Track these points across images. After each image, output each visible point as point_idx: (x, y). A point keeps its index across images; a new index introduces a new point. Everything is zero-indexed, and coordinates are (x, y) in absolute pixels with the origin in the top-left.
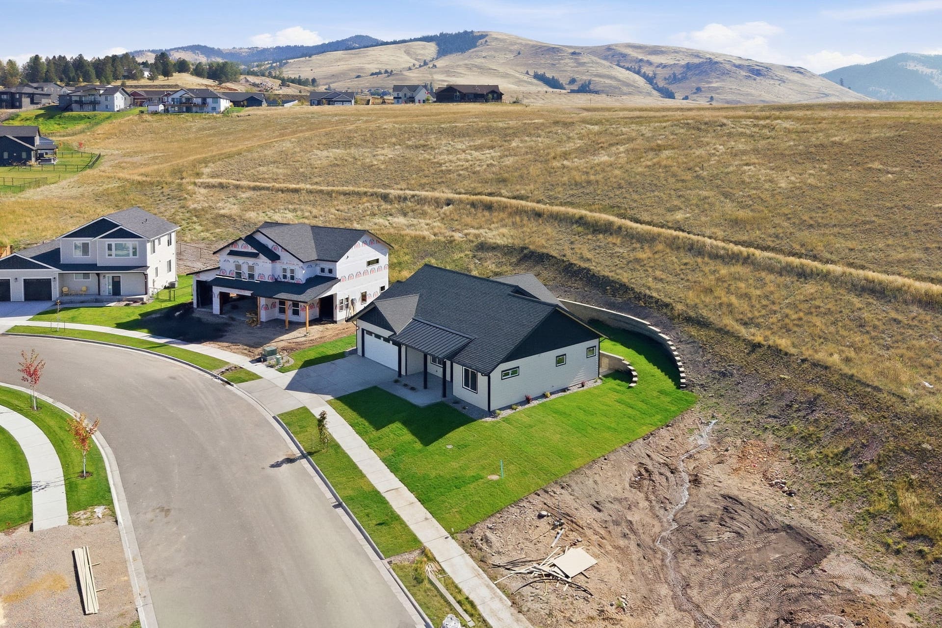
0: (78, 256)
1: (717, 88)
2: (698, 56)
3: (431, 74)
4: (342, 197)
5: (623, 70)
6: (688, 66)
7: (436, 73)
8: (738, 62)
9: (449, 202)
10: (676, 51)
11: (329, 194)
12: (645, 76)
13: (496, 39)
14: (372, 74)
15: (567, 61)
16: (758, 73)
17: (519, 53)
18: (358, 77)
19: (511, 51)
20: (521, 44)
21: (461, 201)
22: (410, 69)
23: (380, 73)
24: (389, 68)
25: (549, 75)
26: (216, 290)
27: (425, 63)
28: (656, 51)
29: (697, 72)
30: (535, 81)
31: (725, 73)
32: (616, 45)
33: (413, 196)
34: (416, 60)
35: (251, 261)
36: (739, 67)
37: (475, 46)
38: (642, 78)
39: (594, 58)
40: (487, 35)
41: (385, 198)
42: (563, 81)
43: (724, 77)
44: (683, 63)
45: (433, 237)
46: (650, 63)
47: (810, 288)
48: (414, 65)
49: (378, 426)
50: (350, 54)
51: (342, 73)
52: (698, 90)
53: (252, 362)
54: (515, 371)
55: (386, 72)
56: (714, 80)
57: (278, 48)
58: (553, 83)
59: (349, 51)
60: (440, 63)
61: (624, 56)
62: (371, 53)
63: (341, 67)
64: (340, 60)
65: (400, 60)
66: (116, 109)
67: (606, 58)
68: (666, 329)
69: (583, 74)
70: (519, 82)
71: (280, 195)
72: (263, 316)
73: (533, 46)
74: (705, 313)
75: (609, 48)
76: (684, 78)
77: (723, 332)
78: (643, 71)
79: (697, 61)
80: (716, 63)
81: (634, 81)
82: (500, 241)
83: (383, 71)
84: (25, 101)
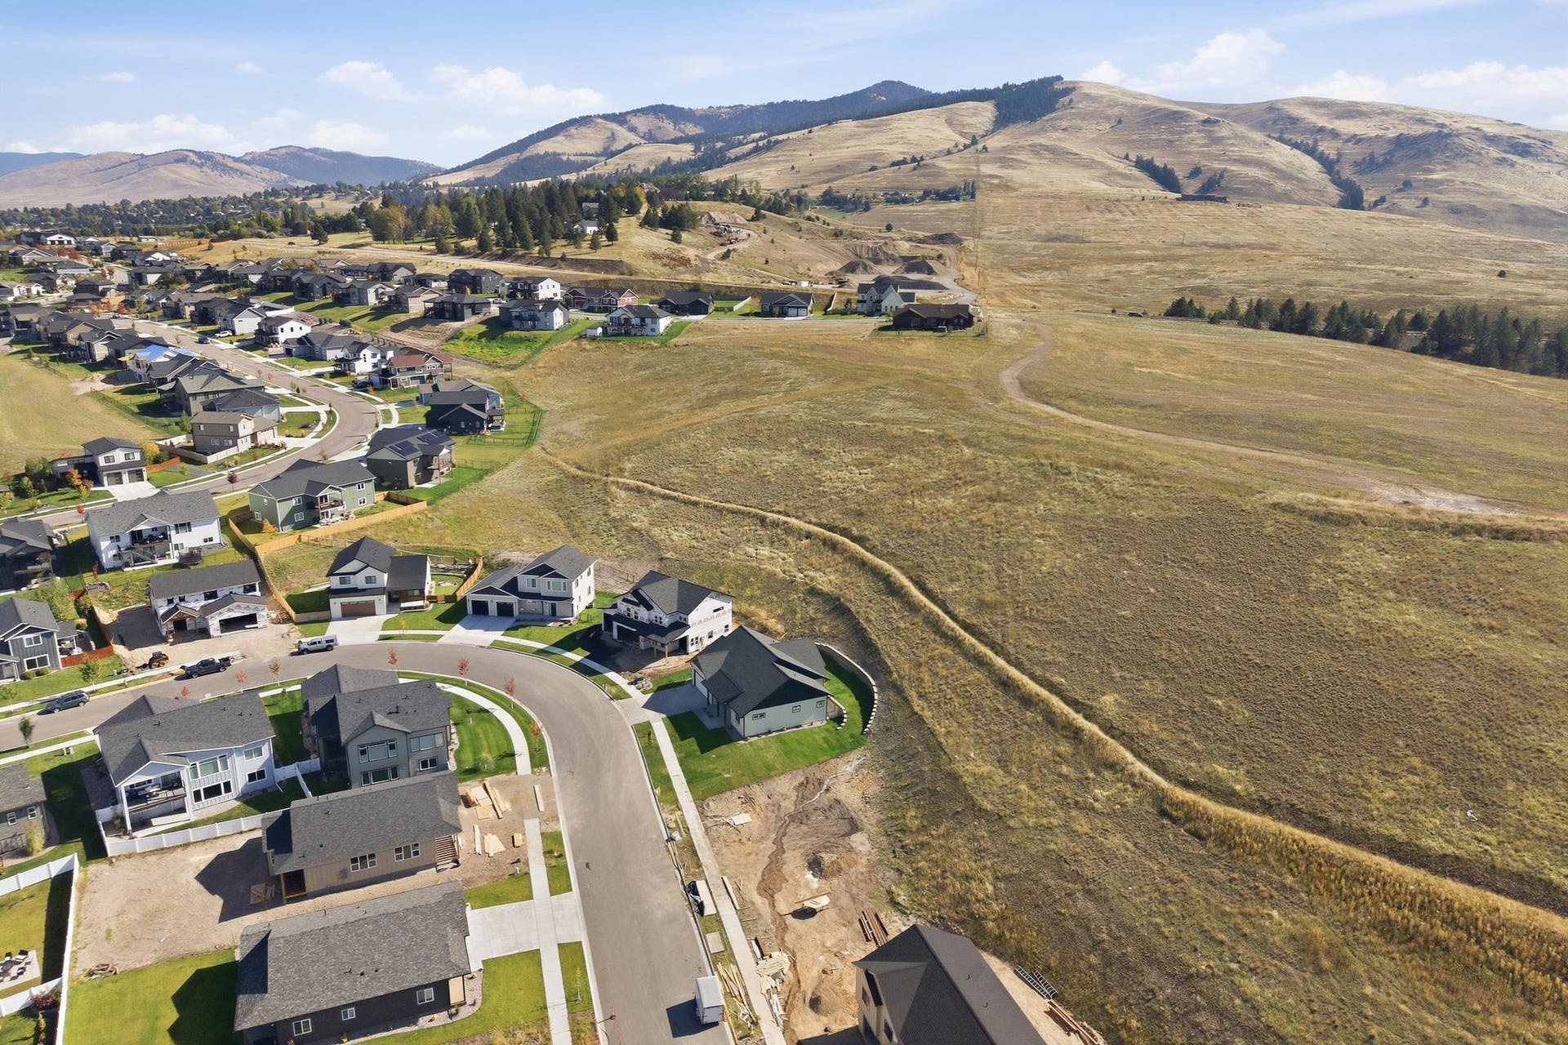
0: (529, 589)
1: (1440, 182)
2: (1422, 121)
3: (978, 163)
4: (730, 516)
5: (1285, 149)
6: (1401, 142)
7: (985, 161)
8: (1491, 130)
9: (809, 536)
10: (1385, 112)
11: (721, 510)
12: (1322, 159)
13: (1088, 95)
14: (894, 164)
15: (1194, 135)
16: (1524, 150)
17: (1120, 122)
18: (873, 169)
19: (1108, 118)
20: (1124, 105)
21: (817, 536)
22: (949, 152)
23: (904, 162)
24: (917, 151)
25: (1159, 162)
26: (615, 624)
27: (974, 142)
28: (1351, 111)
29: (1411, 152)
30: (1136, 172)
31: (1463, 154)
32: (1284, 101)
33: (785, 523)
34: (963, 134)
36: (1492, 140)
37: (1054, 110)
38: (1315, 163)
39: (1241, 129)
40: (1074, 89)
41: (763, 520)
42: (1180, 174)
43: (1457, 162)
44: (1392, 134)
45: (782, 575)
46: (1334, 134)
47: (977, 675)
48: (956, 146)
49: (683, 738)
50: (867, 126)
51: (851, 163)
52: (1407, 184)
53: (629, 684)
54: (762, 715)
55: (914, 160)
56: (1439, 167)
57: (771, 105)
58: (1165, 178)
59: (865, 122)
60: (995, 142)
61: (1294, 121)
62: (896, 124)
63: (849, 151)
64: (851, 137)
65: (935, 135)
66: (556, 327)
67: (1262, 126)
68: (882, 689)
69: (1216, 158)
70: (1110, 175)
71: (683, 508)
72: (642, 645)
73: (1144, 108)
74: (906, 683)
75: (1271, 107)
76: (1388, 163)
77: (906, 699)
78: (1321, 148)
79: (1418, 130)
80: (1449, 135)
81: (1301, 169)
82: (826, 588)
83: (909, 158)
84: (467, 311)
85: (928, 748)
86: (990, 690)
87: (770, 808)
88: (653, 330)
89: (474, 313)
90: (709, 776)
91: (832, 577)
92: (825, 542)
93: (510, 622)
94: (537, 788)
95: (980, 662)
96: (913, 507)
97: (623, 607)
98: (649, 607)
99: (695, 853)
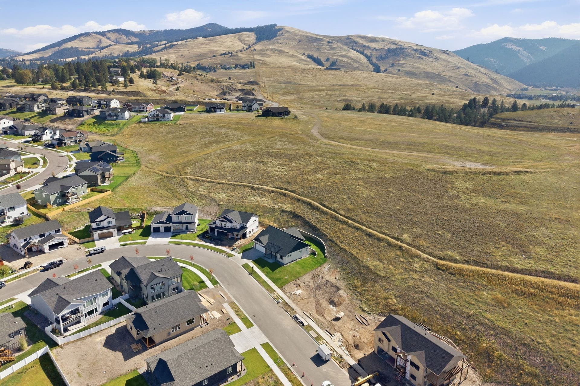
0: (177, 220)
1: (403, 64)
2: (394, 44)
3: (253, 55)
4: (239, 187)
5: (355, 52)
6: (389, 50)
7: (256, 54)
8: (415, 47)
10: (384, 40)
11: (234, 185)
12: (366, 56)
13: (288, 31)
14: (222, 55)
15: (325, 46)
16: (425, 54)
17: (300, 41)
18: (214, 56)
19: (296, 40)
20: (300, 35)
21: (276, 192)
22: (241, 51)
23: (225, 54)
24: (230, 50)
25: (315, 56)
26: (216, 230)
27: (250, 47)
28: (373, 40)
29: (393, 54)
30: (308, 59)
31: (408, 55)
32: (352, 36)
33: (261, 188)
34: (245, 44)
35: (225, 223)
36: (415, 50)
37: (276, 36)
38: (364, 57)
39: (340, 45)
40: (282, 29)
41: (252, 188)
42: (323, 60)
43: (407, 58)
44: (386, 48)
45: (269, 206)
46: (369, 47)
47: (357, 233)
48: (243, 48)
50: (209, 40)
51: (206, 54)
52: (393, 65)
53: (231, 251)
54: (290, 255)
55: (229, 53)
56: (402, 59)
57: (166, 30)
58: (318, 61)
59: (207, 38)
60: (258, 47)
61: (356, 43)
62: (220, 40)
63: (203, 49)
64: (202, 44)
65: (235, 44)
67: (346, 44)
68: (325, 242)
69: (333, 55)
70: (300, 60)
71: (219, 185)
72: (229, 237)
73: (308, 37)
74: (334, 239)
75: (348, 38)
76: (386, 57)
77: (336, 244)
78: (365, 52)
79: (394, 47)
80: (403, 49)
81: (360, 59)
82: (288, 210)
83: (227, 52)
84: (85, 113)
85: (352, 259)
86: (365, 237)
87: (307, 287)
88: (168, 118)
89: (88, 114)
90: (279, 279)
91: (289, 205)
92: (280, 193)
93: (171, 234)
94: (220, 292)
95: (357, 229)
96: (308, 179)
97: (218, 223)
98: (231, 222)
99: (289, 306)
